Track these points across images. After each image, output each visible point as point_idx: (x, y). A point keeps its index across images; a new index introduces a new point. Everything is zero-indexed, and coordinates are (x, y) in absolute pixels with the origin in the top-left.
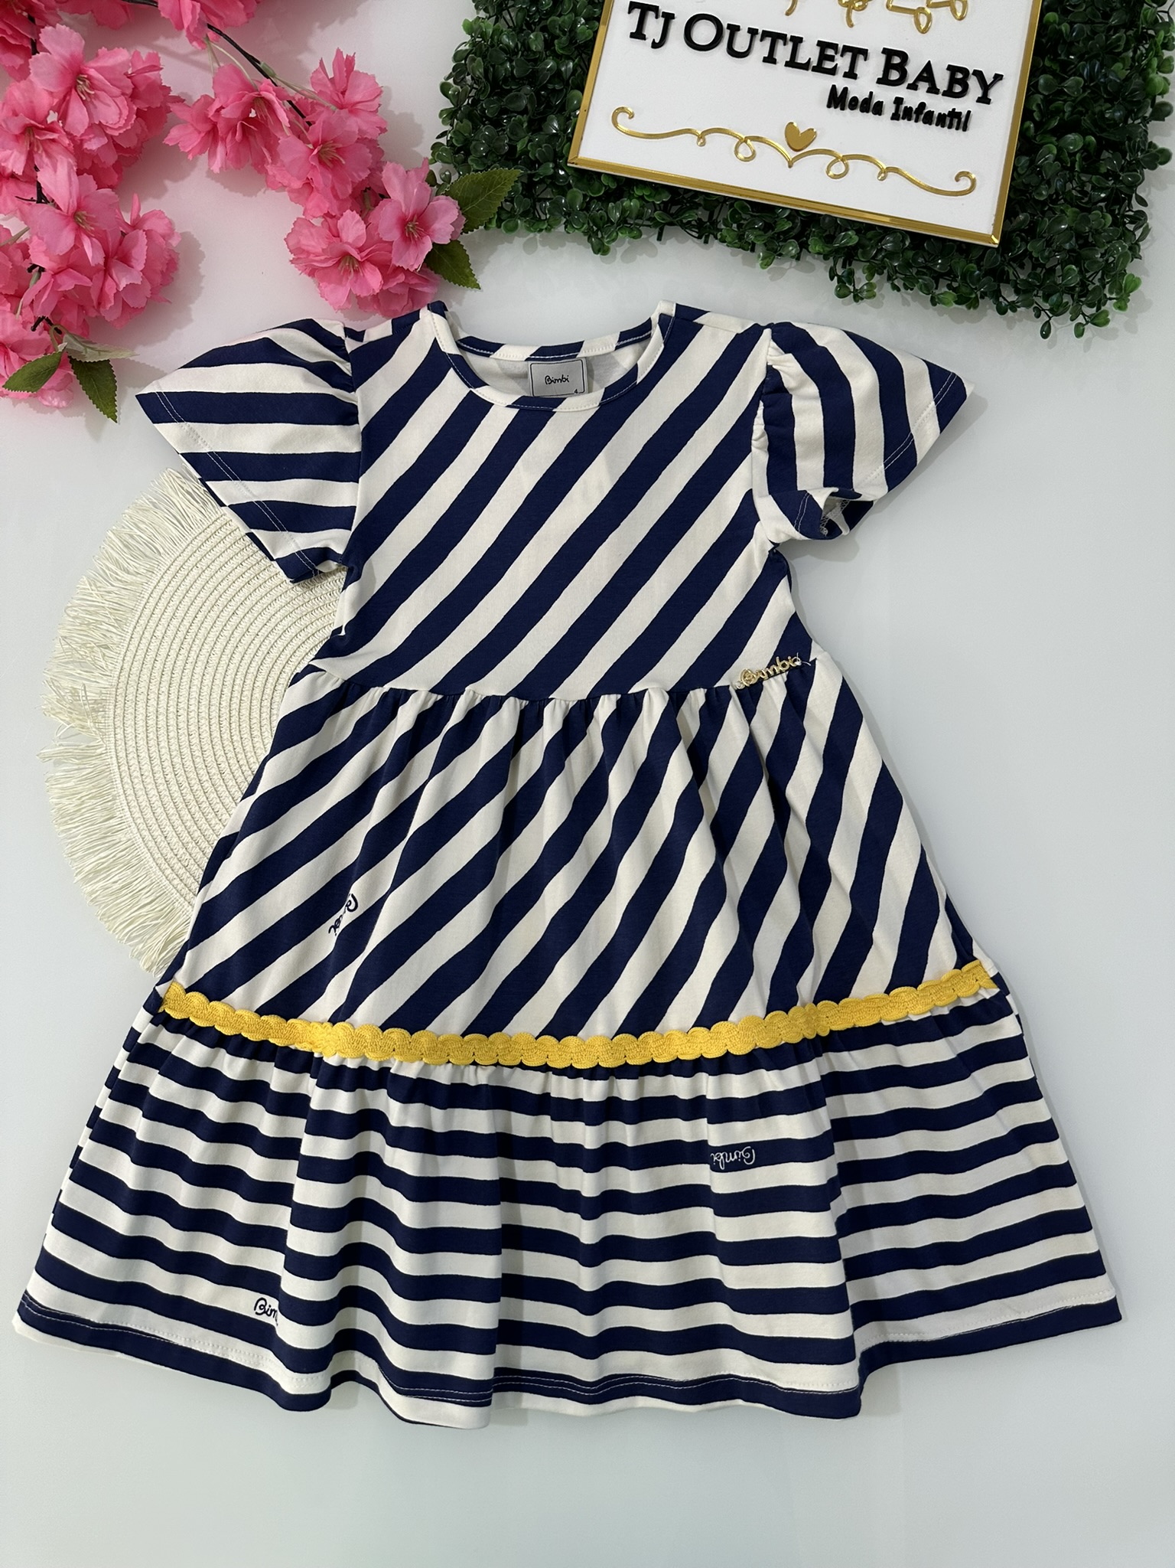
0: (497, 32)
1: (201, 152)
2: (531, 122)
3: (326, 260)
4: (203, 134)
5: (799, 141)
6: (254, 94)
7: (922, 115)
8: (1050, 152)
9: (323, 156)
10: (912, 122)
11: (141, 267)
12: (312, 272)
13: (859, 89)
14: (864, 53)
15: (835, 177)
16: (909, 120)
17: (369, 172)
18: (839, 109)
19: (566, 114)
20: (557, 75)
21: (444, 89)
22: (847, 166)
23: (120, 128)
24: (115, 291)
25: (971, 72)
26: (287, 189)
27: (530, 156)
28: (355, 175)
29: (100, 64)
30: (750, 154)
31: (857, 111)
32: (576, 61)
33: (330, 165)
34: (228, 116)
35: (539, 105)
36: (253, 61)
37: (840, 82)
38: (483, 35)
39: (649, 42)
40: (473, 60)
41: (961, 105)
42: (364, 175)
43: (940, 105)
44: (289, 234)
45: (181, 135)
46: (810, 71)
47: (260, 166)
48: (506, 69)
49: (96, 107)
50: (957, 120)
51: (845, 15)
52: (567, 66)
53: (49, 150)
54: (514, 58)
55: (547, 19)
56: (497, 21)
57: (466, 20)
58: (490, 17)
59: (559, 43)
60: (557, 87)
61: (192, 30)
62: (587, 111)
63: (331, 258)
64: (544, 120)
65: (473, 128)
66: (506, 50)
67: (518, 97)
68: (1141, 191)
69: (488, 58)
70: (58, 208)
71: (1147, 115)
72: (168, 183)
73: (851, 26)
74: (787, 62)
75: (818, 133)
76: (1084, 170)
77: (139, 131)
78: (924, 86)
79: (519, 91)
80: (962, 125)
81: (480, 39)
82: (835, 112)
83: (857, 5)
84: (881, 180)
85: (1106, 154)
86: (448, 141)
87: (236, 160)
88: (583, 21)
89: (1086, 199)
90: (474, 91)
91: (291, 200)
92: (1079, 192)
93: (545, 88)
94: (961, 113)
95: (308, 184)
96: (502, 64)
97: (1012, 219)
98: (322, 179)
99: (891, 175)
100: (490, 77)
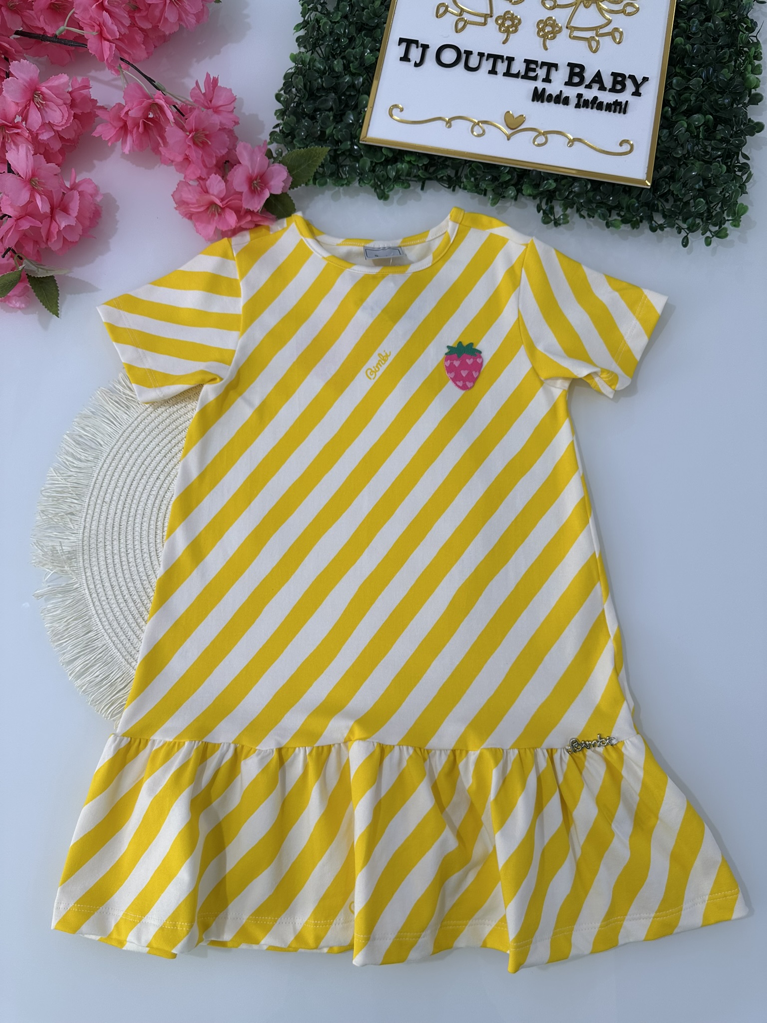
0: (312, 60)
1: (117, 140)
2: (335, 116)
3: (200, 207)
4: (118, 129)
5: (514, 124)
6: (150, 101)
7: (596, 104)
8: (682, 126)
9: (196, 140)
10: (589, 109)
11: (75, 214)
12: (190, 216)
13: (553, 89)
14: (555, 66)
15: (539, 145)
16: (587, 108)
17: (227, 150)
18: (540, 102)
19: (359, 110)
20: (352, 86)
21: (278, 97)
22: (546, 138)
23: (62, 125)
24: (57, 230)
25: (627, 76)
26: (174, 163)
27: (335, 137)
28: (218, 151)
29: (49, 84)
30: (481, 132)
31: (552, 103)
32: (364, 76)
33: (201, 145)
34: (133, 116)
35: (340, 105)
36: (151, 81)
37: (540, 85)
38: (303, 62)
39: (413, 63)
40: (297, 78)
41: (622, 97)
42: (224, 152)
43: (607, 98)
44: (174, 192)
45: (104, 130)
46: (520, 79)
47: (156, 150)
48: (318, 83)
49: (46, 112)
50: (618, 108)
51: (542, 43)
52: (358, 80)
53: (16, 141)
54: (324, 76)
55: (345, 51)
56: (312, 53)
57: (292, 54)
58: (308, 51)
59: (353, 66)
60: (352, 93)
61: (109, 62)
62: (372, 108)
63: (202, 206)
64: (344, 114)
65: (297, 122)
66: (318, 71)
67: (326, 101)
68: (745, 150)
69: (306, 77)
70: (20, 176)
71: (746, 101)
72: (96, 162)
73: (546, 49)
74: (504, 73)
75: (527, 117)
76: (706, 139)
77: (76, 128)
78: (596, 86)
79: (327, 96)
80: (622, 110)
81: (301, 66)
82: (538, 104)
83: (549, 36)
84: (570, 146)
85: (720, 127)
86: (280, 130)
87: (140, 146)
88: (368, 51)
89: (708, 156)
90: (297, 98)
91: (177, 170)
92: (703, 152)
93: (344, 94)
94: (621, 103)
95: (187, 159)
96: (316, 80)
97: (659, 170)
98: (195, 154)
99: (576, 143)
100: (308, 88)
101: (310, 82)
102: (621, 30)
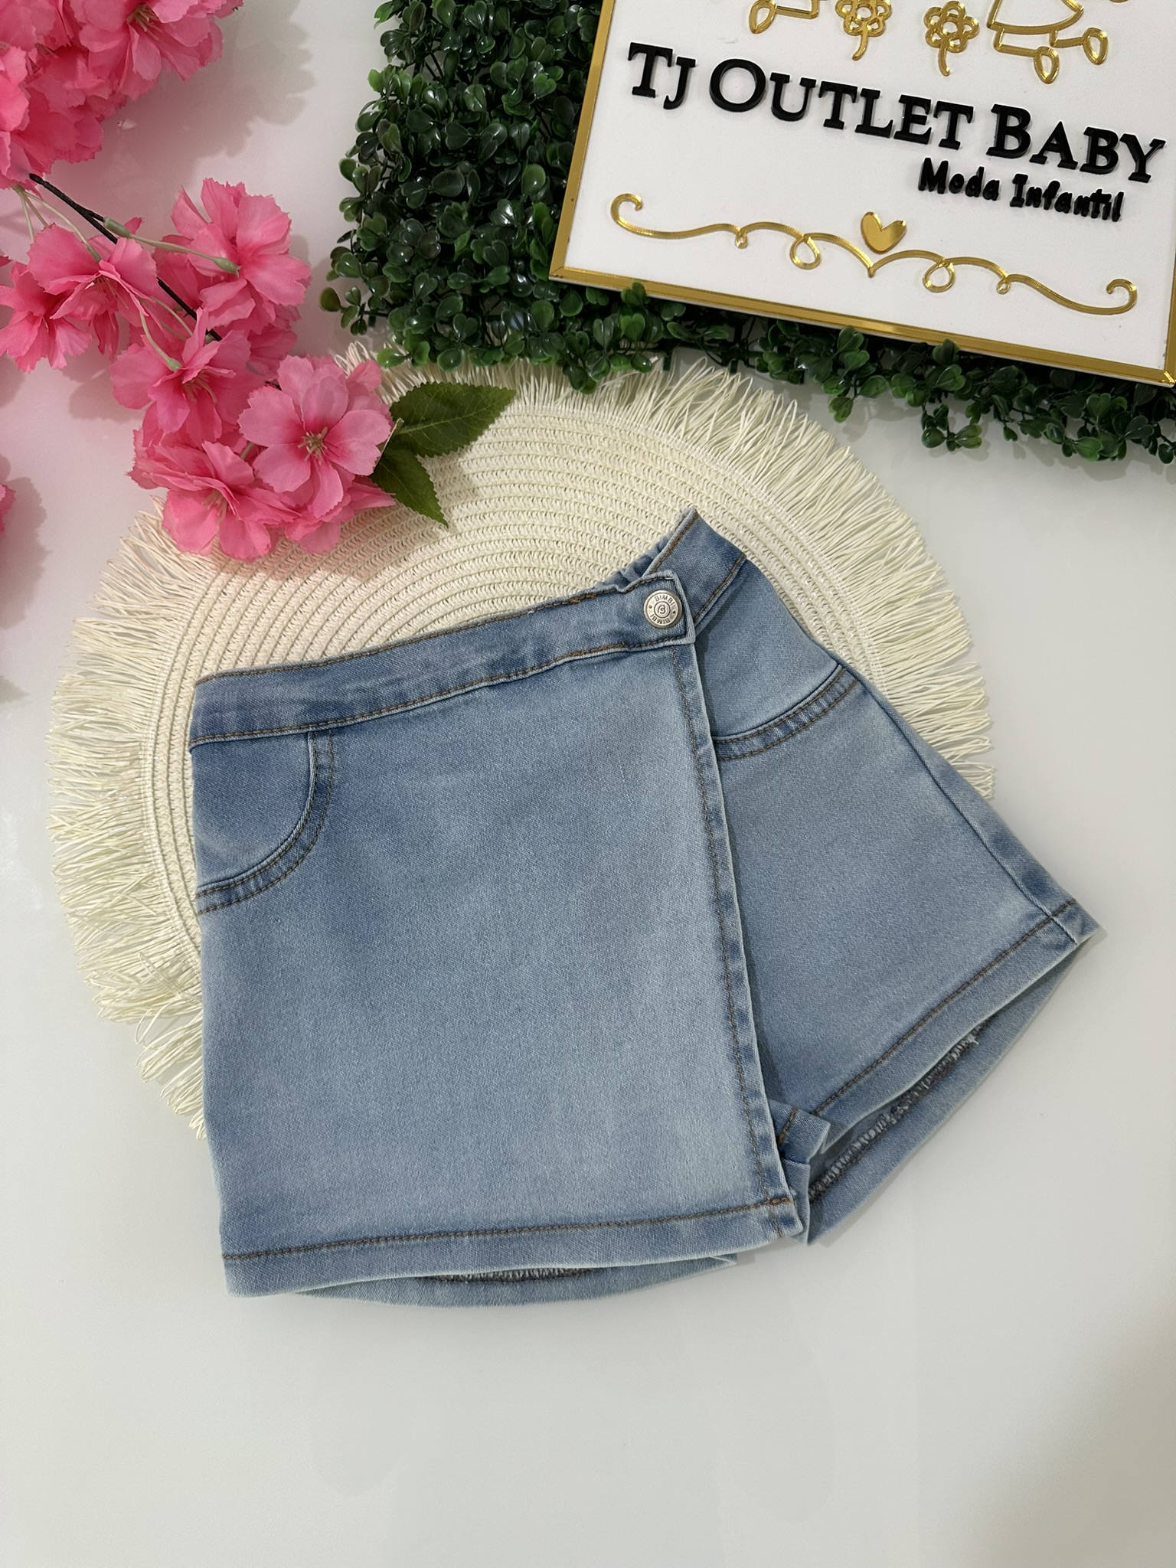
0: (419, 87)
2: (472, 211)
5: (882, 239)
7: (1052, 198)
10: (1041, 209)
13: (965, 162)
14: (968, 111)
15: (937, 290)
16: (1036, 206)
19: (523, 197)
20: (508, 144)
21: (346, 168)
22: (952, 274)
25: (1120, 137)
27: (474, 258)
30: (813, 260)
31: (962, 196)
32: (535, 123)
37: (937, 154)
38: (398, 91)
39: (660, 100)
40: (386, 126)
41: (1109, 185)
43: (1079, 184)
46: (892, 138)
48: (434, 139)
50: (1103, 206)
51: (937, 59)
52: (523, 132)
54: (444, 121)
55: (490, 65)
56: (417, 69)
57: (373, 73)
58: (407, 65)
59: (508, 99)
60: (509, 161)
62: (575, 201)
64: (492, 206)
65: (389, 225)
66: (432, 111)
67: (452, 178)
69: (407, 124)
73: (947, 74)
74: (858, 126)
75: (908, 228)
78: (1054, 158)
79: (454, 168)
80: (1111, 213)
81: (395, 98)
82: (931, 197)
83: (953, 44)
84: (1002, 292)
90: (388, 171)
93: (491, 162)
94: (1108, 196)
96: (428, 132)
99: (1014, 284)
100: (412, 151)
101: (415, 135)
102: (1104, 34)
